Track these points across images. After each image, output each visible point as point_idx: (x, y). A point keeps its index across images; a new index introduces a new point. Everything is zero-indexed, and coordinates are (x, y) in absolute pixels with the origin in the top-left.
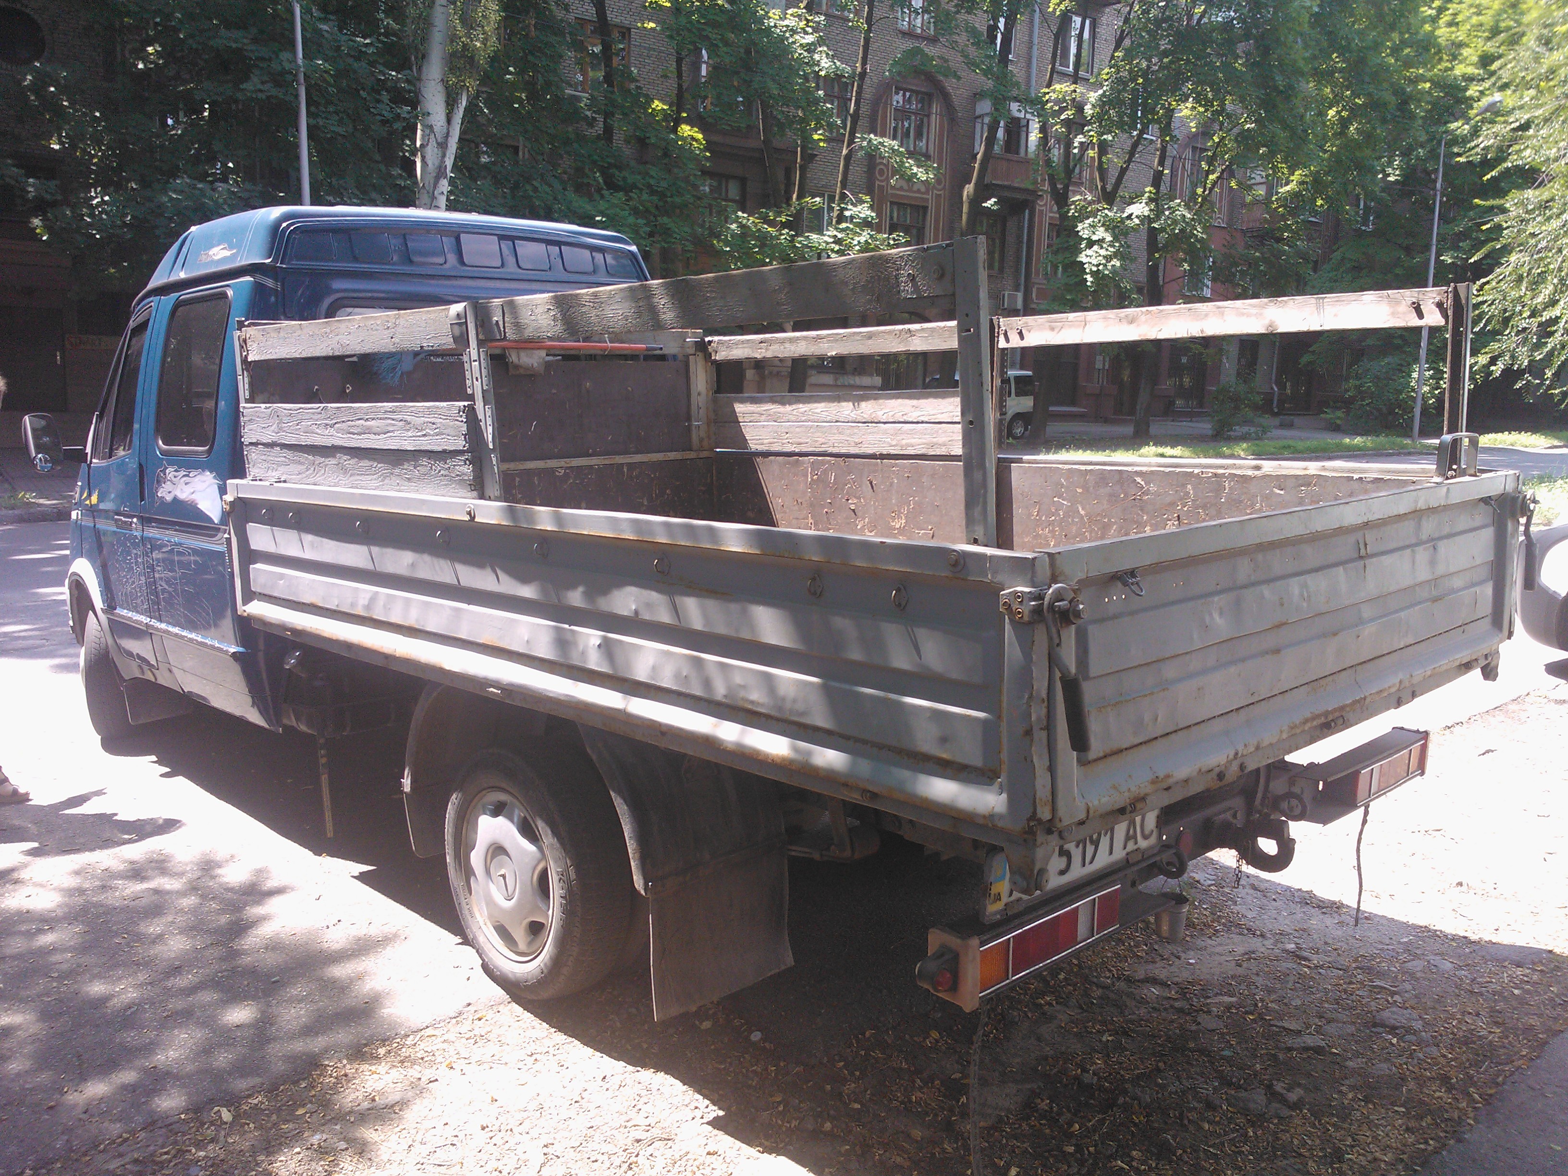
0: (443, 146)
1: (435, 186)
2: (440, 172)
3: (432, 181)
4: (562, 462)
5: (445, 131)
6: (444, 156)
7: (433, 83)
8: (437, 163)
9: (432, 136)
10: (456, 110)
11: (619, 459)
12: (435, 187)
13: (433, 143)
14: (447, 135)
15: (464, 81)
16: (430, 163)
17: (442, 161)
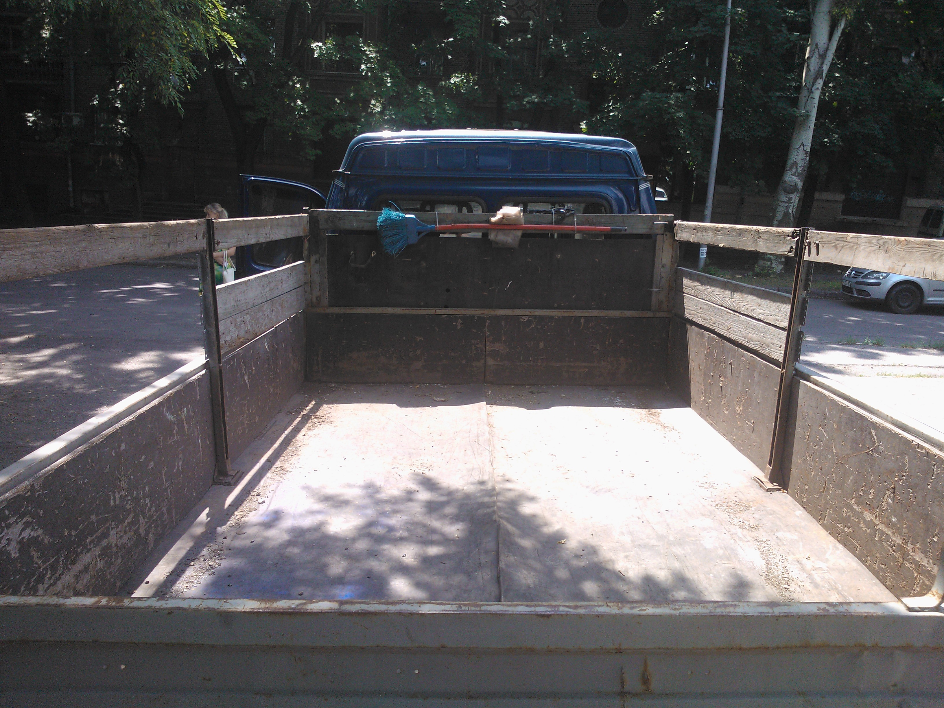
0: (823, 57)
1: (814, 83)
2: (818, 75)
3: (812, 81)
4: (528, 312)
5: (826, 46)
6: (823, 63)
7: (822, 14)
8: (817, 69)
9: (816, 51)
10: (835, 32)
11: (577, 313)
12: (813, 85)
13: (816, 55)
14: (827, 49)
15: (844, 11)
16: (812, 68)
17: (821, 67)
